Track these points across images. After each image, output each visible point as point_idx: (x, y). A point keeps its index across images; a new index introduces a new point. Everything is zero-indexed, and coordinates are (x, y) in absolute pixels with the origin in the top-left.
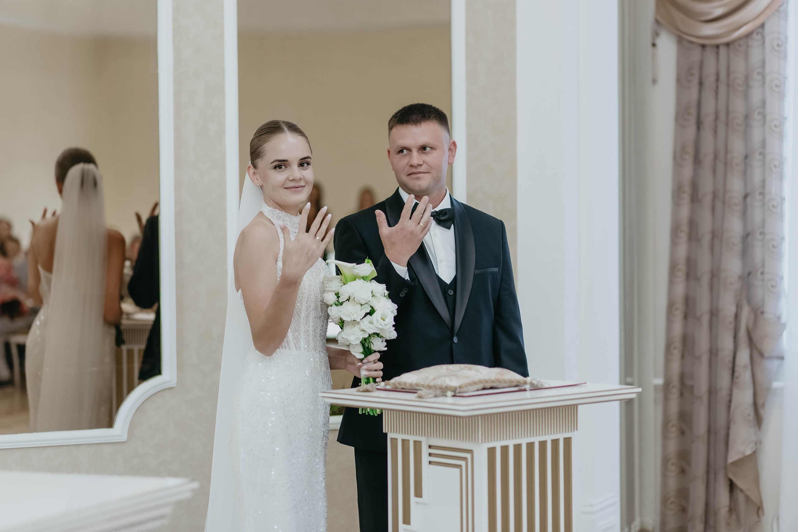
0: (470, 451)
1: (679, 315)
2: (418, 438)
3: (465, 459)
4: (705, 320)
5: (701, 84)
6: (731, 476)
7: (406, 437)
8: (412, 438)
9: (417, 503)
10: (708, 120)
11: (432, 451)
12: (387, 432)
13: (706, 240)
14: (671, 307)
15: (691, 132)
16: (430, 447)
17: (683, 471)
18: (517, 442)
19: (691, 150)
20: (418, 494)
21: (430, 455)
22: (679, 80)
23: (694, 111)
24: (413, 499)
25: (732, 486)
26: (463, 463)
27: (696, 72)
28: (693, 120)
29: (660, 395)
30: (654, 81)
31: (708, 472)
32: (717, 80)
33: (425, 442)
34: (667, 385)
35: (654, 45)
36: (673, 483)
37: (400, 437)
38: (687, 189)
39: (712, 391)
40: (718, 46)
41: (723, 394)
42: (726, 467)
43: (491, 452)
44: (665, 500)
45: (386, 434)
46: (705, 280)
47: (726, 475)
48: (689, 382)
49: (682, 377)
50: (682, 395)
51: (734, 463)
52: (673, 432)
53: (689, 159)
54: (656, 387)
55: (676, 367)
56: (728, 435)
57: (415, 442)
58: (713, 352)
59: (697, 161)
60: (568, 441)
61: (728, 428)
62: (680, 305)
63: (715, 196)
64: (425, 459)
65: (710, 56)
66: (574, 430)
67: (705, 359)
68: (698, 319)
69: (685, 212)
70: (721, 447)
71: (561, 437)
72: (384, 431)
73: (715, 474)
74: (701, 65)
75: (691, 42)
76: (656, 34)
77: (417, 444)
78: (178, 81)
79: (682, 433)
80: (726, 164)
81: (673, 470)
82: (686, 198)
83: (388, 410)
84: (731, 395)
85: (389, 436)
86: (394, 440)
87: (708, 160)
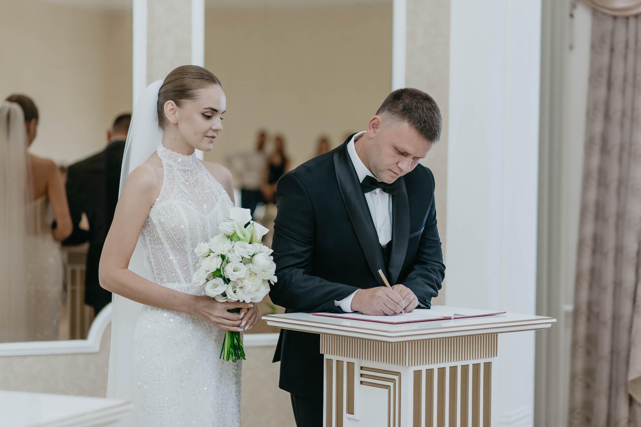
0: (398, 374)
1: (588, 251)
2: (351, 360)
3: (393, 380)
4: (611, 255)
5: (612, 50)
6: (631, 392)
7: (340, 358)
8: (345, 360)
9: (349, 419)
10: (618, 82)
11: (363, 372)
12: (323, 353)
13: (613, 186)
14: (581, 243)
15: (602, 92)
16: (362, 368)
17: (588, 386)
18: (441, 365)
19: (602, 108)
20: (351, 411)
21: (362, 375)
22: (593, 47)
23: (605, 74)
24: (346, 415)
25: (631, 400)
26: (391, 384)
27: (608, 40)
28: (604, 82)
29: (570, 321)
30: (571, 47)
31: (610, 388)
32: (627, 46)
33: (358, 363)
34: (576, 312)
35: (572, 16)
36: (579, 396)
37: (335, 358)
38: (598, 141)
39: (616, 318)
40: (627, 18)
41: (625, 320)
42: (626, 384)
43: (417, 374)
44: (572, 411)
45: (323, 355)
46: (612, 221)
47: (626, 390)
48: (595, 309)
49: (590, 305)
50: (589, 320)
51: (634, 381)
52: (581, 352)
53: (600, 116)
54: (567, 313)
55: (584, 295)
56: (628, 356)
57: (348, 363)
58: (618, 284)
59: (607, 117)
60: (488, 366)
61: (629, 351)
62: (589, 242)
63: (622, 148)
64: (357, 379)
65: (620, 26)
66: (494, 356)
67: (610, 290)
68: (605, 255)
69: (595, 161)
70: (622, 367)
71: (482, 361)
72: (321, 353)
73: (617, 390)
74: (613, 34)
75: (604, 14)
76: (574, 6)
77: (351, 365)
78: (150, 36)
79: (589, 353)
80: (632, 120)
81: (580, 386)
82: (597, 149)
83: (325, 333)
84: (632, 321)
85: (326, 357)
86: (330, 361)
87: (616, 116)
